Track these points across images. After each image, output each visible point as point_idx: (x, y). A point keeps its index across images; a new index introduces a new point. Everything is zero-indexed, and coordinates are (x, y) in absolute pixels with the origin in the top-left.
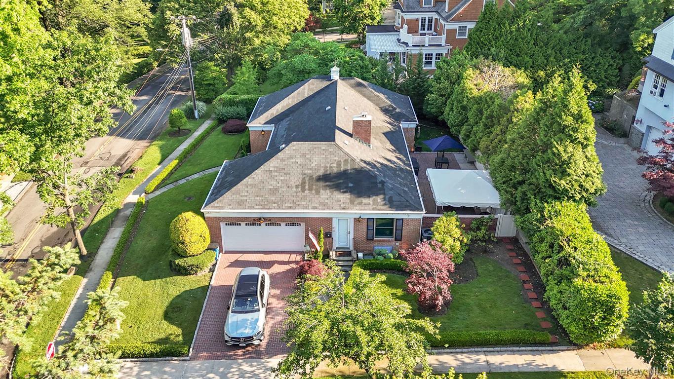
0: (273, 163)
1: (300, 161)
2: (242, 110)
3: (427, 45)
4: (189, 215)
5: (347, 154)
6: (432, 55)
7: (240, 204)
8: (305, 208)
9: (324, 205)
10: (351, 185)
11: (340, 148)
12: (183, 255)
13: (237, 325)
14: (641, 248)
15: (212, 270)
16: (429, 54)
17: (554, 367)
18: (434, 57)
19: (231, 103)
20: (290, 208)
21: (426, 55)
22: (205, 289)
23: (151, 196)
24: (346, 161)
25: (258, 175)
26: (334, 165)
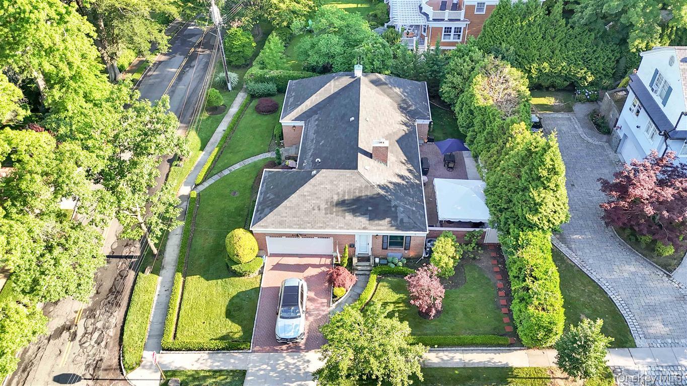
0: (306, 188)
1: (328, 187)
2: (272, 87)
3: (446, 19)
4: (240, 232)
5: (368, 182)
6: (451, 28)
7: (281, 224)
8: (333, 228)
9: (349, 226)
10: (370, 208)
11: (361, 176)
12: (237, 263)
13: (285, 328)
14: (591, 261)
15: (261, 273)
16: (448, 28)
17: (507, 364)
18: (453, 30)
19: (261, 79)
20: (321, 228)
21: (445, 28)
22: (257, 290)
23: (201, 188)
24: (367, 187)
25: (294, 198)
26: (357, 191)
